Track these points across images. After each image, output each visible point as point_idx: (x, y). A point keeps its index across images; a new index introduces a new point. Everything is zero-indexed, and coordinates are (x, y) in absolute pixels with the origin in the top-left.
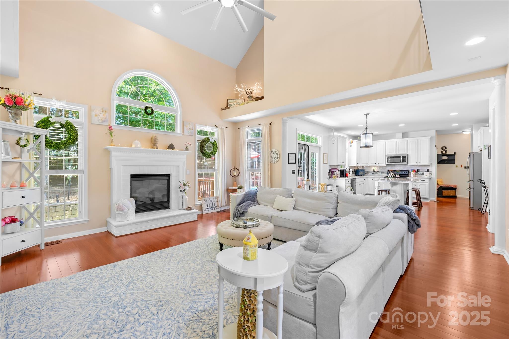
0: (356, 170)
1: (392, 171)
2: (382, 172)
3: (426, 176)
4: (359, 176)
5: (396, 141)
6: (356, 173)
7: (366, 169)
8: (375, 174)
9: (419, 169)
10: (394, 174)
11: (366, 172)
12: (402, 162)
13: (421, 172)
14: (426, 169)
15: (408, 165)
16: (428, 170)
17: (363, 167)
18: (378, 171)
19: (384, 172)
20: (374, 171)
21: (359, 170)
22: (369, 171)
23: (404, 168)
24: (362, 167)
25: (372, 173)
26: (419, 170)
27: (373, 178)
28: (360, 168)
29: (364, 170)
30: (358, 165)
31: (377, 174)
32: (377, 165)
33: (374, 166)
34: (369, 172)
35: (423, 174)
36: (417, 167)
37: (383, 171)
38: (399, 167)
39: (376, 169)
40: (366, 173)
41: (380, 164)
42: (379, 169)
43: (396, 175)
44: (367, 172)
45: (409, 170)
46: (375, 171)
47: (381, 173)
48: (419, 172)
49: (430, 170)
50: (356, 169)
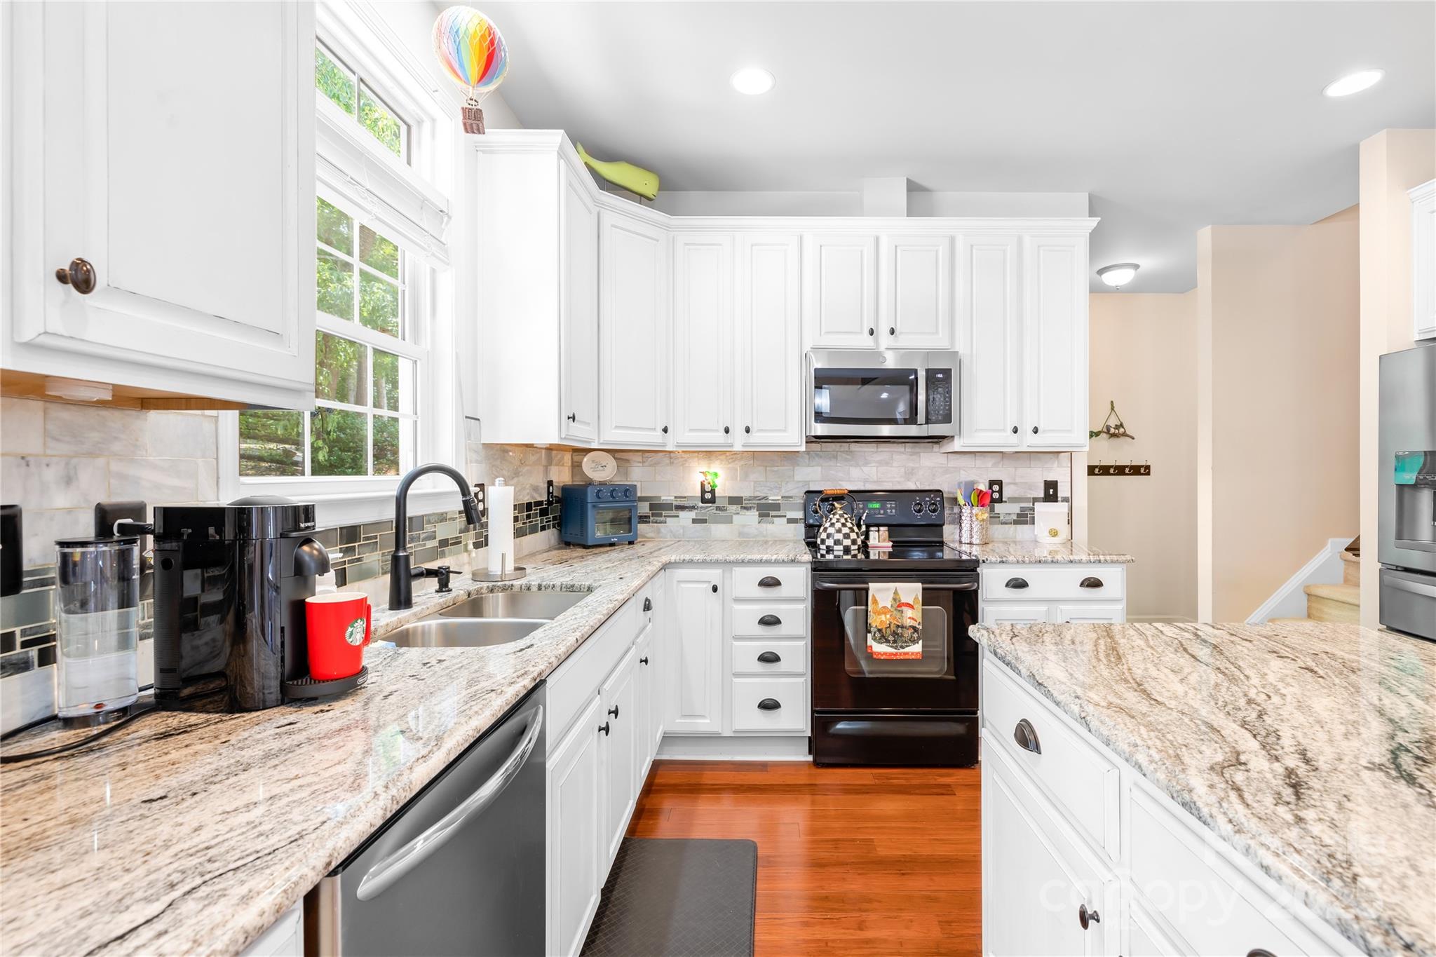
0: (565, 489)
1: (839, 498)
2: (766, 510)
3: (1054, 533)
4: (585, 547)
5: (877, 239)
6: (560, 523)
7: (645, 481)
8: (717, 521)
9: (1000, 483)
10: (859, 526)
11: (644, 508)
12: (928, 421)
13: (1013, 500)
14: (1035, 478)
15: (957, 445)
16: (1051, 492)
17: (619, 455)
18: (734, 500)
19: (776, 507)
20: (708, 497)
21: (591, 497)
22: (667, 498)
23: (910, 473)
24: (611, 463)
25: (692, 514)
26: (1000, 492)
27: (714, 575)
28: (600, 471)
29: (629, 491)
30: (582, 434)
31: (729, 520)
32: (738, 442)
33: (709, 454)
34: (668, 506)
35: (1025, 518)
36: (989, 462)
37: (774, 498)
38: (880, 463)
39: (723, 480)
40: (644, 519)
41: (764, 439)
42: (745, 476)
43: (867, 537)
44: (658, 509)
45: (945, 484)
46: (713, 501)
47: (753, 515)
48: (1000, 500)
49: (1063, 491)
50: (562, 476)
